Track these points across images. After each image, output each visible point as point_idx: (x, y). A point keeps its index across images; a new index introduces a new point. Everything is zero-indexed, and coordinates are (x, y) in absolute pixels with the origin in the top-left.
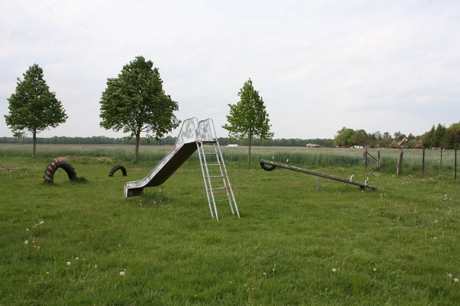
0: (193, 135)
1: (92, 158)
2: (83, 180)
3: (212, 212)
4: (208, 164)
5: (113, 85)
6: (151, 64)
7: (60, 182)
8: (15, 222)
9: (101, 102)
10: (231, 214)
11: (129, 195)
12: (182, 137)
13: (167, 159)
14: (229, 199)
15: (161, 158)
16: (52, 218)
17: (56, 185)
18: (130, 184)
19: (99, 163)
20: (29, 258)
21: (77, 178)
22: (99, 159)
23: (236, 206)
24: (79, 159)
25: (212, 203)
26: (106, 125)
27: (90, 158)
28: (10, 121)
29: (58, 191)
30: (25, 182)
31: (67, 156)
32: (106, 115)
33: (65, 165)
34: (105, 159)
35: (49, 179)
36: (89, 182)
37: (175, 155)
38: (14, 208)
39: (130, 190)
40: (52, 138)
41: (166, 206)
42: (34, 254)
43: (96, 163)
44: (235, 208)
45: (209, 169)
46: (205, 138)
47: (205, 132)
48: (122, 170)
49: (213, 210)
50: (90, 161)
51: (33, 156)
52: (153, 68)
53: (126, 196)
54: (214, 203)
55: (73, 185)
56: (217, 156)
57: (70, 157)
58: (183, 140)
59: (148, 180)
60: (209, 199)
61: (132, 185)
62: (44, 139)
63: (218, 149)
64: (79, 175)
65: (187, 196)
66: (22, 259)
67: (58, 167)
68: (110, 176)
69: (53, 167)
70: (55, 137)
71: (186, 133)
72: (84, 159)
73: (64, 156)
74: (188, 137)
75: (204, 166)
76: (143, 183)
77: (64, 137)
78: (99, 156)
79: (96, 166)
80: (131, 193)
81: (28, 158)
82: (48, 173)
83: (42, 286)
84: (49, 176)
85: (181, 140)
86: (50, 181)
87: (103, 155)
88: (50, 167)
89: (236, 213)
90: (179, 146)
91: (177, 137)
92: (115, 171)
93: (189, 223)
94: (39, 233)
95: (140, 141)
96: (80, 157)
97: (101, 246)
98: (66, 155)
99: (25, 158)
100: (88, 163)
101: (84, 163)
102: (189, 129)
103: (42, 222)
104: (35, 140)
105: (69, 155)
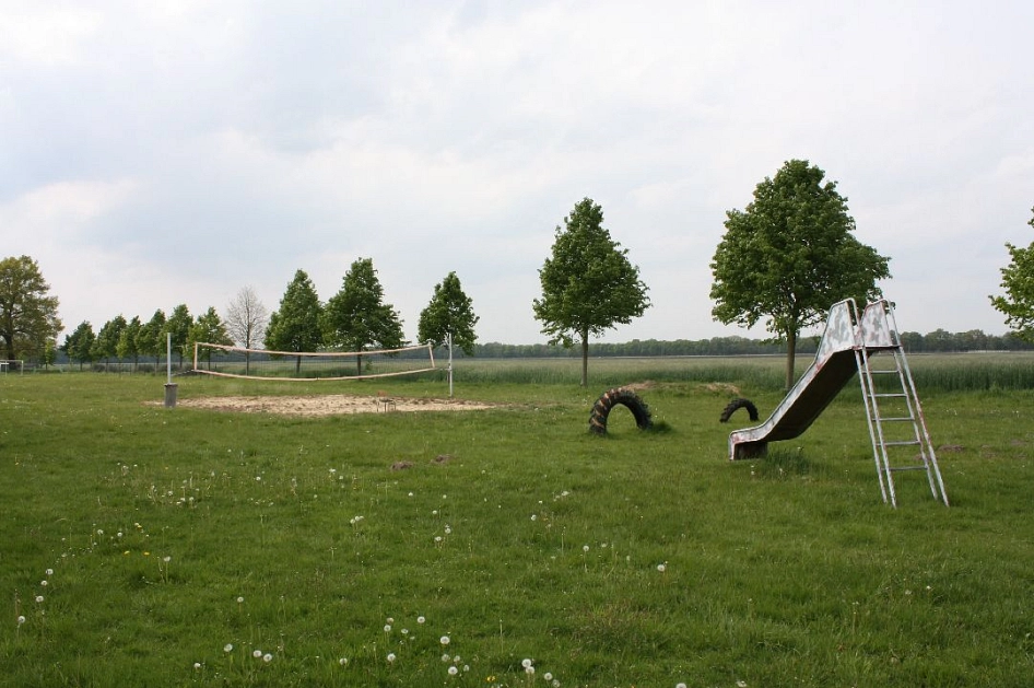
0: (848, 334)
1: (698, 385)
2: (663, 428)
3: (883, 492)
4: (876, 392)
5: (739, 226)
6: (818, 174)
7: (619, 431)
8: (528, 492)
9: (713, 266)
10: (930, 497)
11: (737, 456)
12: (828, 340)
13: (804, 384)
14: (927, 465)
15: (793, 381)
16: (586, 489)
17: (612, 437)
18: (739, 435)
19: (711, 395)
20: (535, 540)
21: (652, 424)
22: (710, 386)
23: (940, 480)
24: (671, 387)
25: (884, 473)
26: (723, 315)
27: (693, 384)
28: (542, 312)
29: (613, 446)
30: (558, 430)
31: (648, 382)
32: (728, 293)
33: (628, 398)
34: (723, 387)
35: (597, 424)
36: (675, 432)
37: (818, 377)
38: (530, 470)
39: (738, 446)
40: (629, 343)
41: (804, 478)
42: (543, 536)
43: (704, 394)
44: (939, 484)
45: (878, 404)
46: (877, 341)
47: (877, 329)
48: (748, 409)
49: (887, 487)
50: (692, 392)
51: (582, 383)
52: (822, 185)
53: (732, 458)
54: (888, 473)
55: (644, 437)
56: (902, 376)
57: (654, 382)
58: (831, 346)
59: (770, 427)
60: (878, 464)
61: (743, 436)
62: (613, 346)
63: (903, 362)
64: (655, 419)
65: (863, 461)
66: (524, 541)
67: (614, 403)
68: (722, 421)
69: (605, 401)
70: (635, 341)
71: (836, 331)
72: (682, 388)
73: (641, 382)
74: (840, 340)
75: (870, 399)
76: (761, 433)
77: (653, 342)
78: (711, 380)
79: (705, 402)
80: (740, 452)
81: (574, 386)
82: (598, 413)
83: (544, 575)
84: (598, 419)
85: (827, 347)
86: (600, 429)
87: (722, 379)
88: (600, 403)
89: (940, 497)
90: (824, 357)
91: (821, 334)
92: (736, 409)
93: (828, 508)
94: (560, 510)
95: (798, 346)
96: (673, 384)
97: (650, 533)
98: (646, 379)
99: (568, 386)
100: (688, 396)
101: (681, 395)
102: (840, 323)
103: (566, 493)
104: (586, 350)
105: (651, 379)
